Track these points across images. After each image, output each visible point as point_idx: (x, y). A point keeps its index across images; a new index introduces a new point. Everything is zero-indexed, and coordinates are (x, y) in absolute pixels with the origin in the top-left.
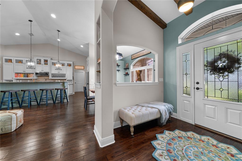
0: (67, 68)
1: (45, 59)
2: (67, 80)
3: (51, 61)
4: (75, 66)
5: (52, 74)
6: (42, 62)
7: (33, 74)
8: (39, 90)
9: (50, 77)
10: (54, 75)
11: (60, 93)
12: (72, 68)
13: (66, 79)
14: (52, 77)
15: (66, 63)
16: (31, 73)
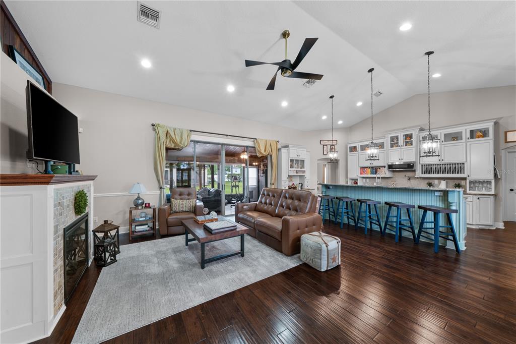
0: (468, 144)
1: (406, 133)
2: (470, 182)
3: (420, 134)
4: (506, 133)
5: (422, 165)
6: (401, 141)
7: (385, 167)
8: (384, 203)
9: (419, 173)
10: (427, 169)
11: (433, 221)
12: (492, 142)
13: (465, 179)
14: (422, 173)
15: (465, 130)
16: (382, 167)
